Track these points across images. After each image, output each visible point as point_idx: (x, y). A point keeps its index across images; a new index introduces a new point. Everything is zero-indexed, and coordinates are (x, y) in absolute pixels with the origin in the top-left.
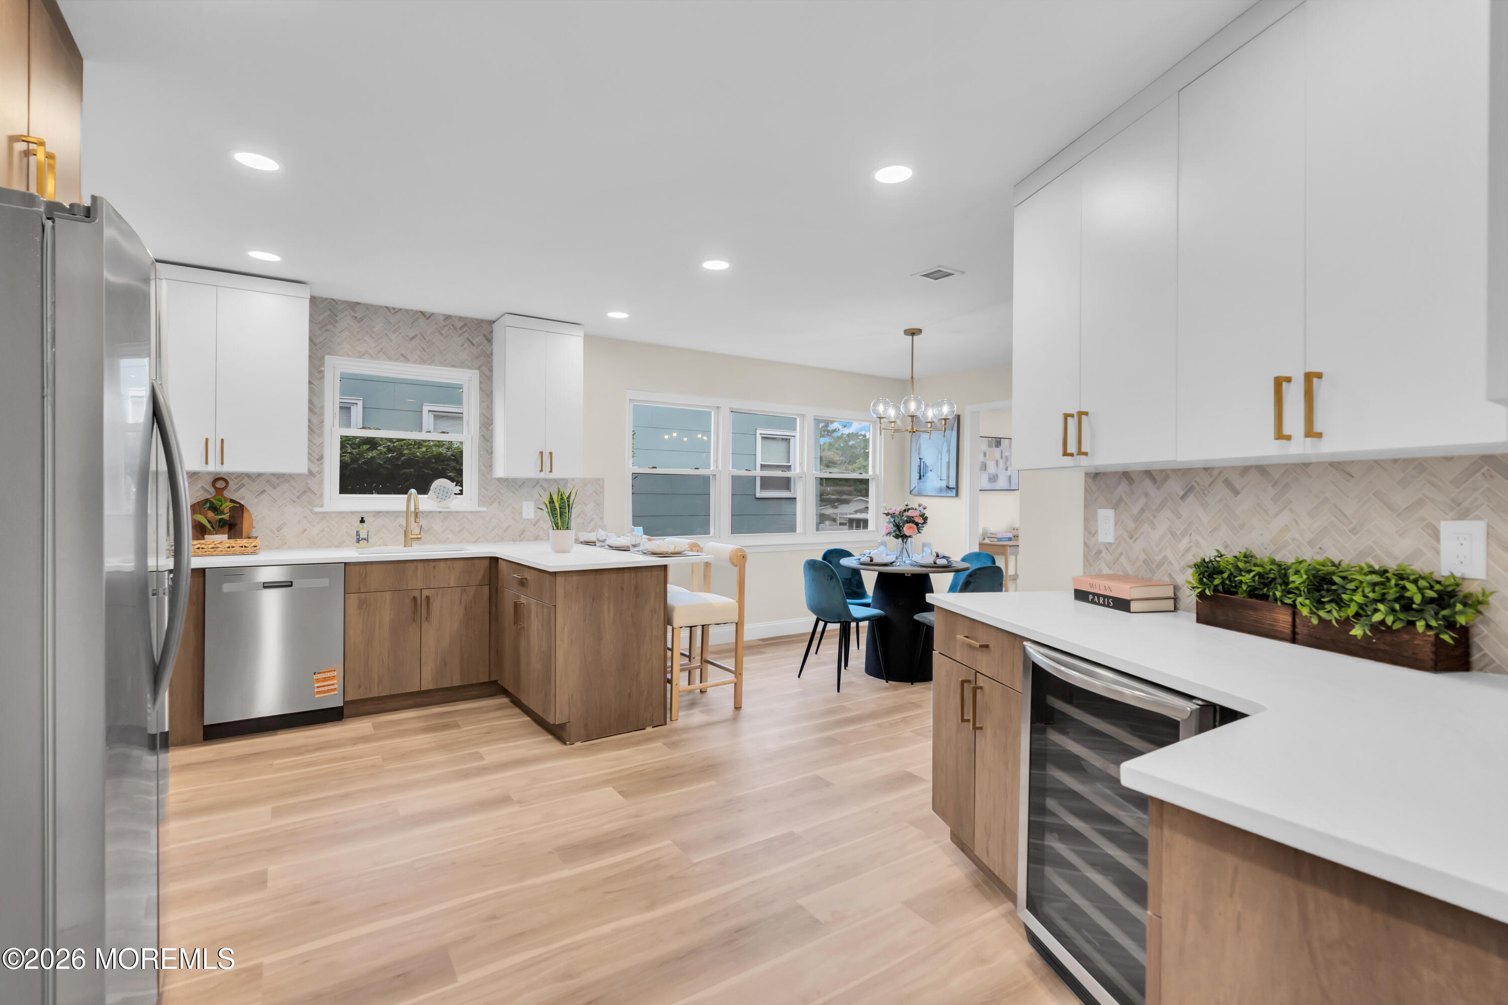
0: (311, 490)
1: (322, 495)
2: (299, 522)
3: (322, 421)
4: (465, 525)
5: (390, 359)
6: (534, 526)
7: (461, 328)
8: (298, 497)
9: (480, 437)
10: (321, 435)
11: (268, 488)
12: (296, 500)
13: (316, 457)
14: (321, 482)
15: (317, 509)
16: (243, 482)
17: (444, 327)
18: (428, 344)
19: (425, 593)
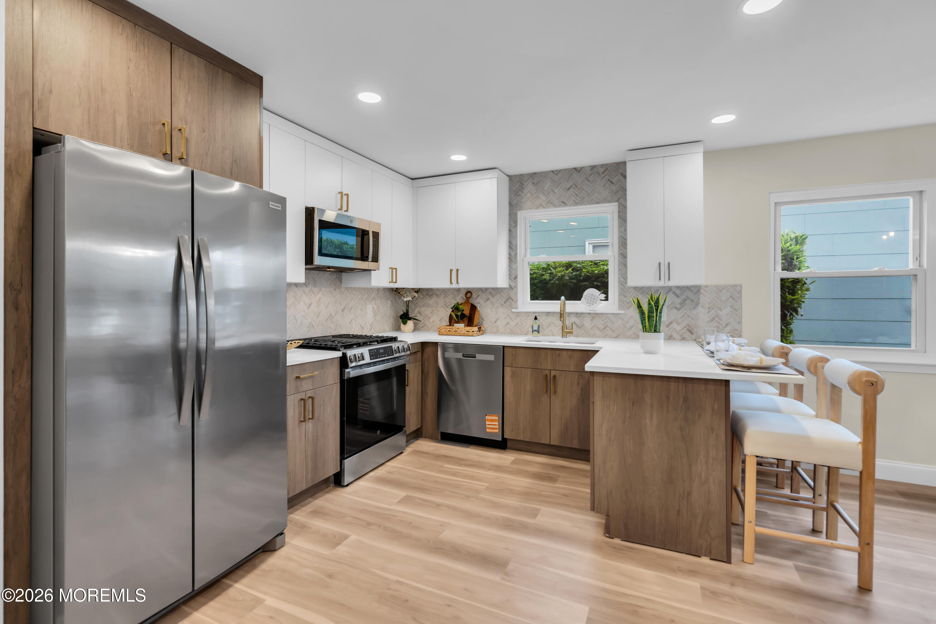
0: (511, 298)
1: (517, 301)
2: (505, 318)
3: (516, 254)
4: (608, 324)
5: (555, 206)
6: (668, 327)
7: (603, 173)
8: (505, 302)
9: (619, 255)
10: (516, 263)
11: (490, 297)
12: (503, 304)
13: (513, 276)
14: (516, 293)
15: (513, 310)
16: (479, 293)
17: (590, 175)
18: (579, 191)
19: (553, 373)
